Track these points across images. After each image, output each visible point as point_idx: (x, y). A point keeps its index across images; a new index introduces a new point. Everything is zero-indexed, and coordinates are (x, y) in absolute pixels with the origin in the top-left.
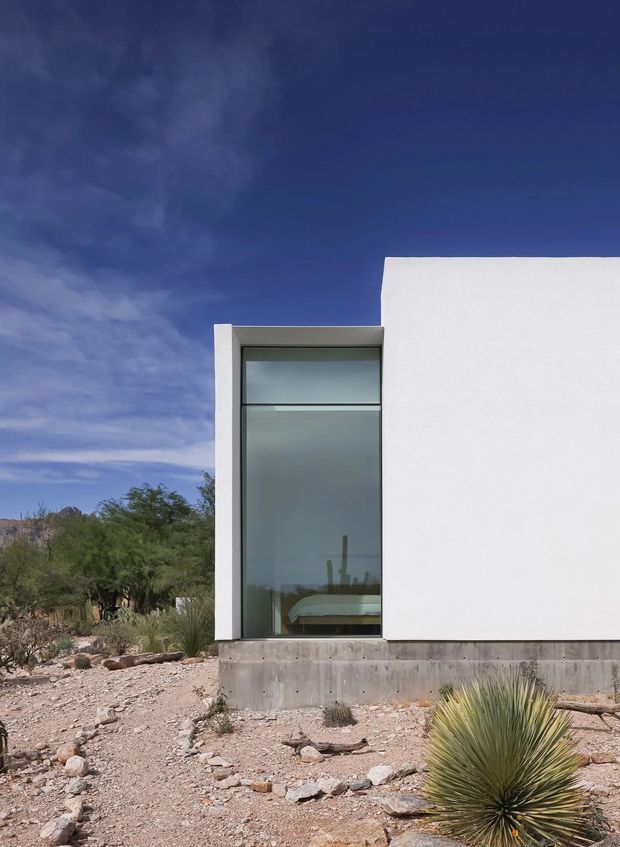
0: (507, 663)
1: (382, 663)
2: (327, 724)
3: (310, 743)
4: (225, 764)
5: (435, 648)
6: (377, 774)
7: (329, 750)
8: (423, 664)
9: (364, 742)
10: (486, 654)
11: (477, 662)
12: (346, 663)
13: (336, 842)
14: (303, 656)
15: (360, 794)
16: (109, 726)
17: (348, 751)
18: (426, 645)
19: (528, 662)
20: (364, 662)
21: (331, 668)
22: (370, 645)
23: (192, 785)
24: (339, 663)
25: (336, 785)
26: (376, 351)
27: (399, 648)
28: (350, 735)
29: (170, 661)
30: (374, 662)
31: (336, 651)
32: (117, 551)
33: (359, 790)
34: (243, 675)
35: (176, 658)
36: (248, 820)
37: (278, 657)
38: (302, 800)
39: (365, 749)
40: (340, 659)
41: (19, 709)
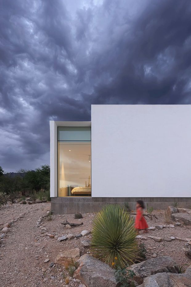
0: (121, 203)
1: (91, 203)
2: (75, 218)
3: (68, 224)
4: (45, 229)
5: (104, 199)
6: (84, 233)
7: (73, 226)
8: (101, 203)
9: (82, 224)
10: (116, 201)
11: (114, 203)
12: (82, 203)
13: (63, 257)
14: (72, 201)
15: (78, 239)
16: (21, 219)
17: (78, 225)
18: (101, 199)
19: (126, 202)
20: (86, 202)
21: (78, 204)
22: (88, 198)
23: (34, 235)
24: (80, 203)
25: (71, 236)
26: (89, 128)
27: (95, 199)
28: (80, 221)
29: (44, 202)
30: (89, 203)
31: (80, 200)
32: (38, 179)
33: (78, 238)
34: (57, 206)
35: (45, 202)
36: (44, 248)
37: (65, 201)
38: (61, 241)
39: (83, 225)
40: (81, 202)
41: (2, 214)
